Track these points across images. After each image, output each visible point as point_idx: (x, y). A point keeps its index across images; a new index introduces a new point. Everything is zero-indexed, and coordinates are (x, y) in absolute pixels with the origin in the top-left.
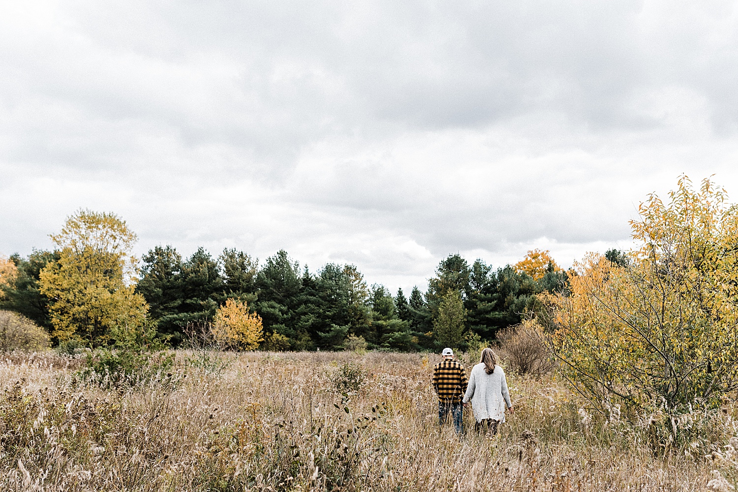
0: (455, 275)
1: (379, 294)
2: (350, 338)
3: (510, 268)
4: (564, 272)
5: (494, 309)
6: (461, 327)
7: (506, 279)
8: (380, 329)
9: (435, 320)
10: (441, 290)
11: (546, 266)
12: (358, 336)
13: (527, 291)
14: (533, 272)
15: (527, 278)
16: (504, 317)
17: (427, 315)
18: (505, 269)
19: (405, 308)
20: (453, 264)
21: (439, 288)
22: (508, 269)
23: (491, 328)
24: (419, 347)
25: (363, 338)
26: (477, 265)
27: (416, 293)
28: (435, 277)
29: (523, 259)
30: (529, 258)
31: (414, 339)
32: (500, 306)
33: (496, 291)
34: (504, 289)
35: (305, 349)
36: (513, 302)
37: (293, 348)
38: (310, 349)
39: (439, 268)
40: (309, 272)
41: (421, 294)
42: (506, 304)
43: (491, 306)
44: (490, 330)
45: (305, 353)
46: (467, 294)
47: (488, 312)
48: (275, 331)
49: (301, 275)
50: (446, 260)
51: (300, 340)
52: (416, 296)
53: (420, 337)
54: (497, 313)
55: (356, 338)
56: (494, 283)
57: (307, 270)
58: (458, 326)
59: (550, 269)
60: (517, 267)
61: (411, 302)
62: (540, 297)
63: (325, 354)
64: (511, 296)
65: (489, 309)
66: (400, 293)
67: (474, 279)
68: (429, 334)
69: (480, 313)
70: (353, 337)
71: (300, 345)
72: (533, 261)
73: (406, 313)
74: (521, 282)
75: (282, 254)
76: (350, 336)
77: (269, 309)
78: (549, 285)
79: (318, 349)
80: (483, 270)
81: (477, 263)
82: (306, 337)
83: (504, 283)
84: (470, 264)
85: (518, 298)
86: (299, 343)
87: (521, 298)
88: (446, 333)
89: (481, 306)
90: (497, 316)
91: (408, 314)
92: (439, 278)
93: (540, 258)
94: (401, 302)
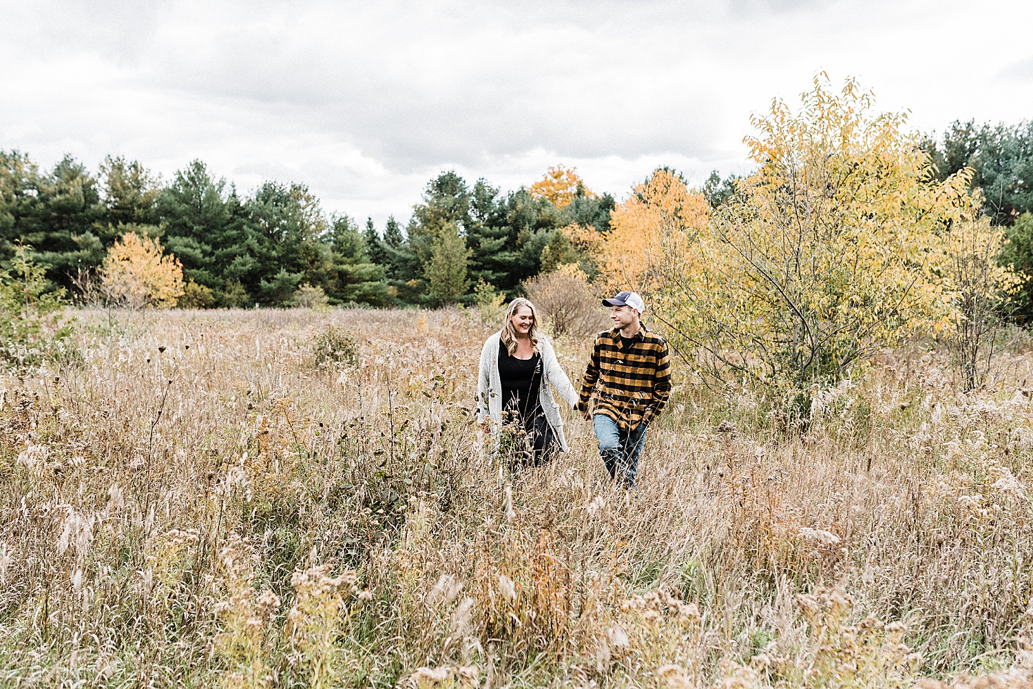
0: (448, 200)
1: (341, 226)
2: (303, 289)
3: (524, 191)
4: (597, 198)
5: (503, 249)
6: (462, 273)
7: (520, 206)
8: (344, 277)
9: (427, 263)
10: (429, 221)
11: (575, 190)
12: (314, 287)
13: (546, 224)
14: (554, 197)
15: (548, 205)
16: (517, 260)
17: (409, 256)
18: (518, 193)
19: (377, 246)
20: (446, 185)
21: (431, 219)
22: (522, 193)
23: (498, 274)
24: (398, 301)
25: (321, 290)
26: (480, 187)
27: (392, 226)
28: (421, 202)
29: (541, 179)
30: (549, 178)
31: (392, 291)
32: (511, 245)
33: (505, 224)
34: (516, 220)
35: (236, 306)
36: (528, 239)
37: (217, 305)
38: (244, 306)
39: (426, 190)
40: (237, 193)
41: (399, 227)
42: (519, 241)
43: (499, 244)
44: (497, 277)
45: (236, 312)
46: (466, 226)
47: (494, 253)
48: (192, 280)
49: (224, 197)
50: (436, 178)
51: (229, 292)
52: (392, 230)
53: (400, 287)
54: (507, 253)
55: (312, 289)
56: (503, 214)
57: (234, 190)
58: (459, 272)
59: (579, 193)
60: (534, 190)
61: (385, 238)
62: (566, 233)
63: (274, 313)
64: (526, 231)
65: (496, 248)
66: (370, 225)
67: (476, 207)
68: (412, 283)
69: (482, 254)
70: (307, 287)
71: (230, 299)
72: (555, 181)
73: (378, 253)
74: (539, 210)
75: (199, 167)
76: (303, 286)
77: (185, 250)
78: (578, 215)
79: (257, 305)
80: (488, 194)
81: (479, 184)
82: (239, 288)
83: (517, 212)
84: (470, 187)
85: (535, 233)
86: (227, 296)
87: (541, 232)
88: (442, 282)
89: (485, 243)
90: (507, 258)
91: (381, 255)
92: (427, 205)
93: (564, 177)
94: (372, 238)
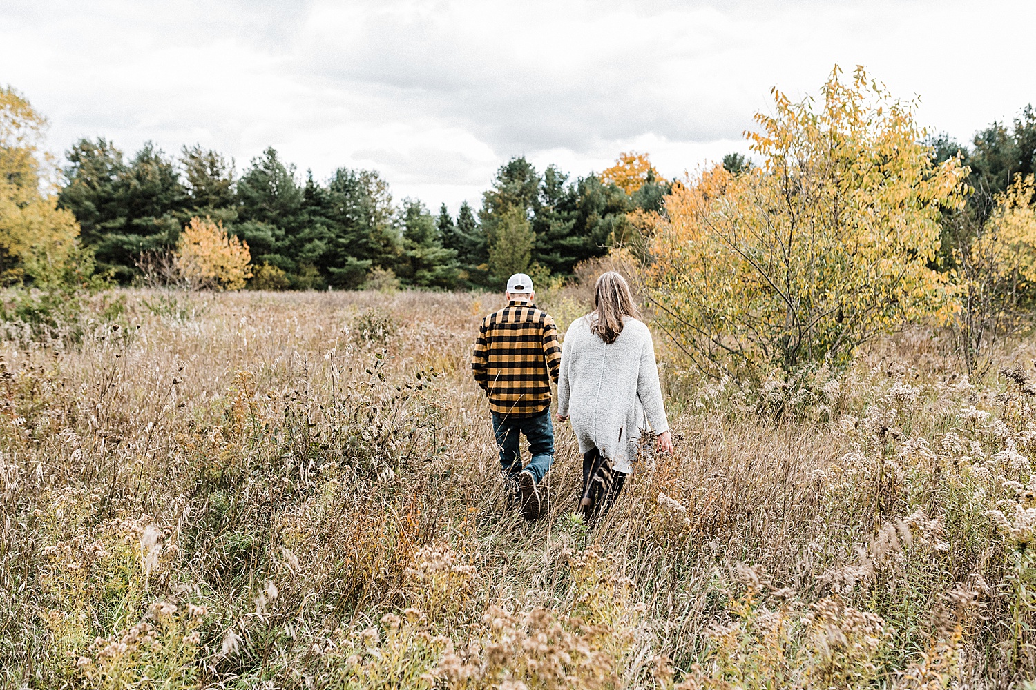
0: (517, 185)
1: (413, 211)
2: (375, 272)
3: (594, 177)
4: (667, 183)
5: (572, 233)
6: (526, 257)
7: (589, 191)
8: (417, 263)
9: (492, 247)
10: (499, 206)
11: (645, 175)
12: (386, 270)
13: (615, 209)
14: (625, 183)
15: (618, 191)
16: (585, 244)
17: (480, 240)
18: (588, 179)
19: (450, 231)
20: (516, 170)
21: (498, 204)
22: (592, 179)
23: (567, 258)
24: (470, 284)
25: (392, 273)
26: (550, 173)
27: (465, 211)
28: (490, 188)
29: (613, 165)
30: (622, 163)
31: (462, 275)
32: (579, 229)
33: (574, 208)
34: (585, 205)
35: (312, 287)
36: (596, 224)
37: (294, 287)
38: (320, 288)
39: (497, 176)
40: (314, 179)
41: (472, 212)
42: (588, 226)
43: (568, 227)
44: (566, 261)
45: (312, 294)
46: (536, 211)
47: (563, 237)
48: (266, 263)
49: (301, 183)
50: (506, 164)
51: (304, 275)
52: (465, 214)
53: (471, 272)
54: (575, 238)
55: (383, 272)
56: (573, 197)
57: (311, 177)
58: (522, 257)
59: (650, 179)
60: (605, 175)
61: (458, 223)
62: (630, 218)
63: (341, 295)
64: (595, 216)
65: (565, 232)
66: (444, 210)
67: (546, 192)
68: (482, 267)
69: (552, 237)
70: (379, 271)
71: (304, 282)
72: (627, 167)
73: (451, 237)
74: (608, 196)
75: (271, 153)
76: (374, 269)
77: (255, 233)
78: (646, 200)
79: (330, 287)
80: (558, 179)
81: (550, 169)
82: (314, 271)
83: (586, 197)
84: (540, 171)
85: (603, 218)
86: (302, 279)
87: (609, 217)
88: (507, 265)
89: (556, 226)
90: (575, 242)
91: (454, 239)
92: (496, 191)
93: (636, 162)
94: (445, 222)
